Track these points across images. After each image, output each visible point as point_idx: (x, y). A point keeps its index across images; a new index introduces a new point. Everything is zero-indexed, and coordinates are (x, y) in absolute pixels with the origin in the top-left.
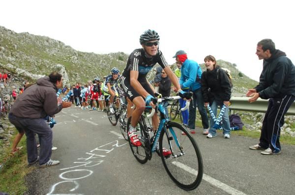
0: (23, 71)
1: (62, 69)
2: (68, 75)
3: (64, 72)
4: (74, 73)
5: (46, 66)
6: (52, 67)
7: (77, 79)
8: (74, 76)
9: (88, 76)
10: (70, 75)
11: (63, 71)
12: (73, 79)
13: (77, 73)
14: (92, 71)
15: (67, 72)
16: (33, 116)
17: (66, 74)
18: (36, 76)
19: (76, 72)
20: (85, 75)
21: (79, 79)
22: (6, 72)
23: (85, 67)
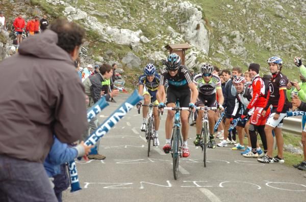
0: (82, 14)
1: (194, 17)
2: (209, 37)
3: (198, 27)
4: (228, 29)
5: (149, 6)
6: (165, 10)
7: (233, 51)
8: (225, 39)
9: (268, 44)
10: (215, 37)
11: (196, 23)
12: (221, 51)
13: (237, 33)
14: (285, 29)
15: (207, 24)
16: (26, 152)
17: (203, 32)
18: (116, 30)
19: (234, 27)
20: (259, 40)
21: (241, 49)
22: (39, 13)
23: (262, 16)
